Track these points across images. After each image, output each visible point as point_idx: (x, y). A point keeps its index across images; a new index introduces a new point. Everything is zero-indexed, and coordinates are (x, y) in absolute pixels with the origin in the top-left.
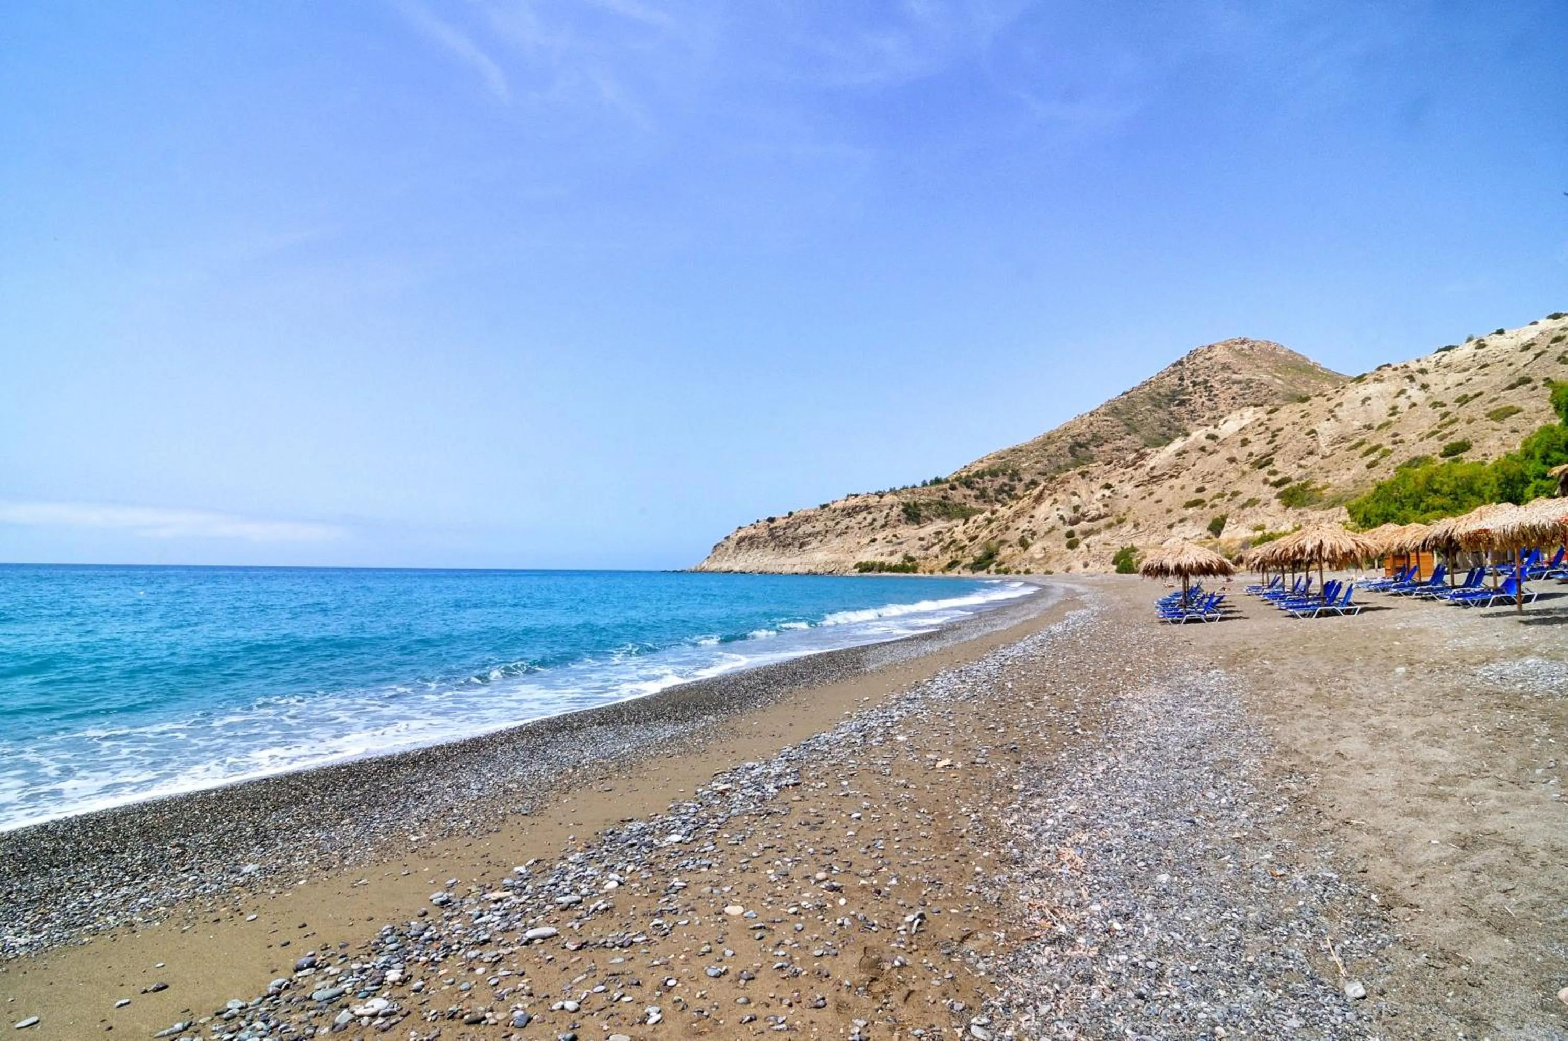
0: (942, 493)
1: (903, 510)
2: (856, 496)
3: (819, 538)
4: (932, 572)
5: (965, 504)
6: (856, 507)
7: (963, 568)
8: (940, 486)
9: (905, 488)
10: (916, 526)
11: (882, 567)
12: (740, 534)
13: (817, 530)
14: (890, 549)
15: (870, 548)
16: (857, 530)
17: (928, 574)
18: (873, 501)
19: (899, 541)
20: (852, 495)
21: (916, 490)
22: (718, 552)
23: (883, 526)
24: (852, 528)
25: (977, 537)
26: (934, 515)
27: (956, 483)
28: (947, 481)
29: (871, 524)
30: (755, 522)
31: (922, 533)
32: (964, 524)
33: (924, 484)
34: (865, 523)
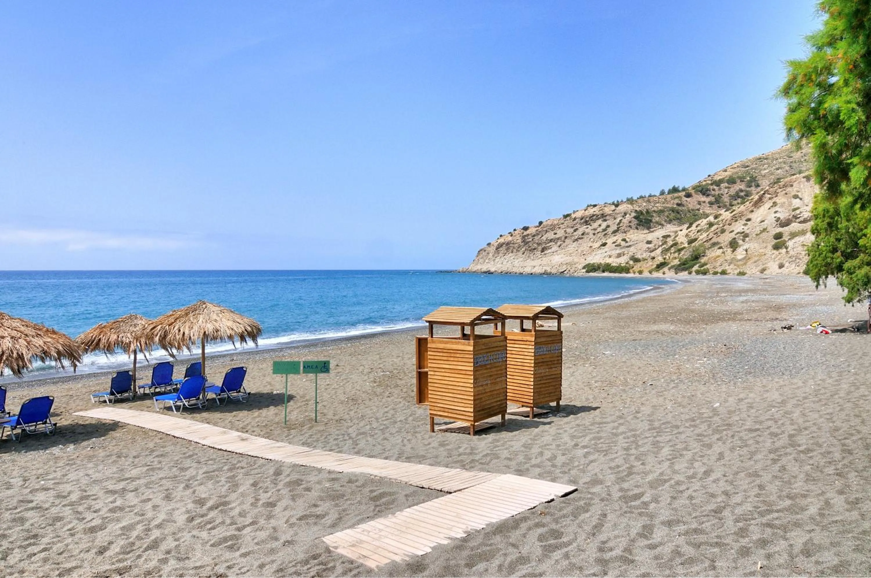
0: (677, 201)
1: (635, 217)
2: (595, 206)
3: (559, 243)
4: (640, 272)
5: (698, 210)
6: (594, 215)
7: (669, 269)
8: (676, 195)
9: (641, 197)
10: (646, 231)
11: (608, 268)
12: (499, 241)
13: (557, 236)
14: (618, 251)
15: (600, 251)
16: (591, 236)
17: (637, 275)
18: (608, 210)
19: (627, 244)
20: (591, 205)
21: (652, 199)
22: (481, 256)
23: (615, 232)
24: (588, 234)
25: (696, 240)
26: (665, 221)
27: (693, 192)
28: (684, 190)
29: (604, 230)
30: (512, 231)
31: (650, 237)
32: (687, 229)
33: (662, 193)
34: (600, 229)
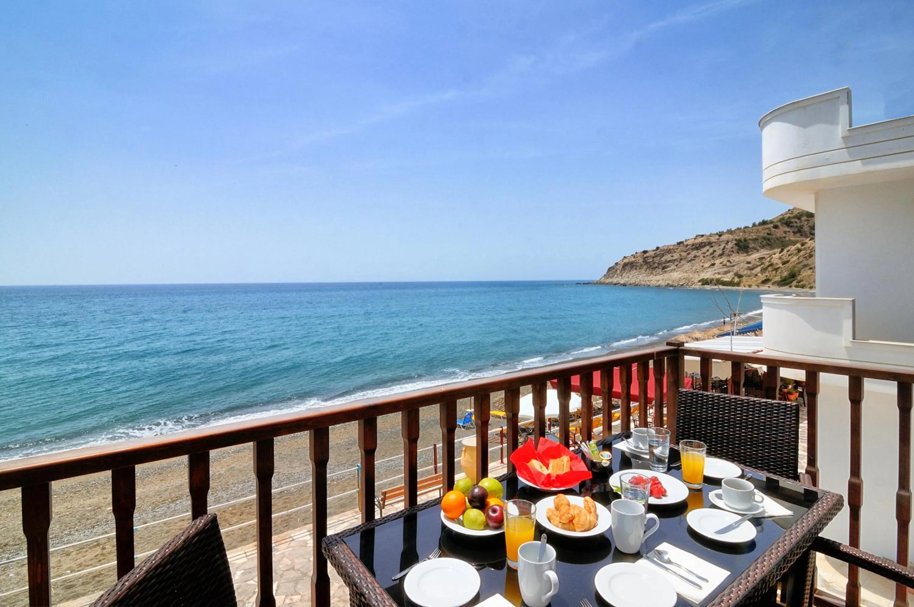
0: (767, 231)
1: (736, 244)
2: (702, 236)
3: (676, 263)
4: (750, 286)
5: (785, 237)
6: (702, 243)
7: (773, 284)
8: (766, 226)
9: (738, 229)
10: (745, 255)
11: (719, 282)
12: (625, 261)
13: (674, 258)
14: (725, 270)
15: (710, 270)
16: (702, 258)
17: (747, 288)
18: (713, 239)
19: (731, 264)
20: (699, 235)
21: (747, 230)
22: (611, 272)
23: (721, 255)
24: (699, 256)
25: (788, 262)
26: (760, 246)
27: (779, 224)
28: (771, 222)
29: (712, 254)
30: (634, 253)
31: (749, 259)
32: (780, 253)
33: (754, 225)
34: (708, 253)
